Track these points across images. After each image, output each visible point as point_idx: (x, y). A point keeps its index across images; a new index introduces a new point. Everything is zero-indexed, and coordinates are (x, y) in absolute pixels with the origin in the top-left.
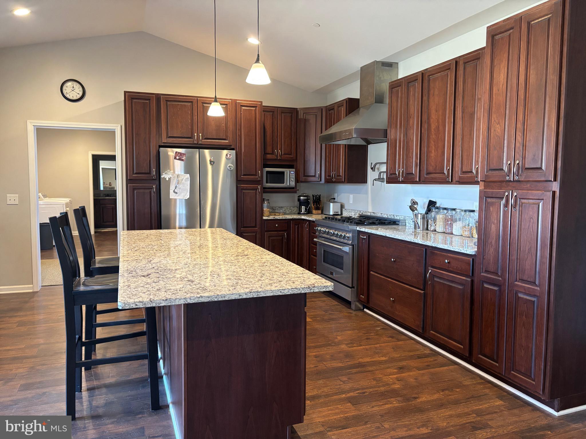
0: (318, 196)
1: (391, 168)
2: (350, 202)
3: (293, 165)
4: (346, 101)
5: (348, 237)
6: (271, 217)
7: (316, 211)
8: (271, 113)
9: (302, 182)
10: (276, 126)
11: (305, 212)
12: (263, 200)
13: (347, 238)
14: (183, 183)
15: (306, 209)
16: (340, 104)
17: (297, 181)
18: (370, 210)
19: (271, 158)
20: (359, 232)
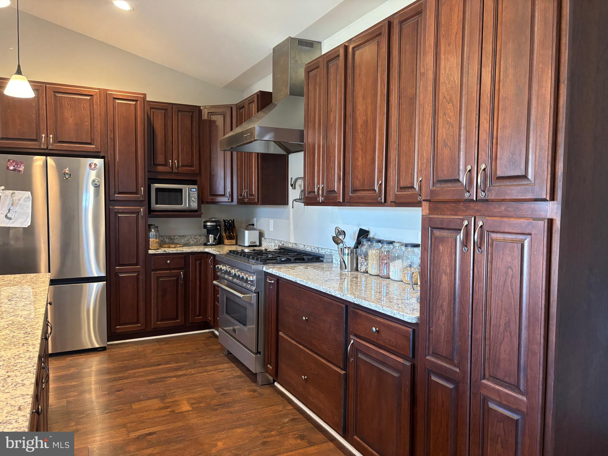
0: (231, 221)
1: (309, 183)
2: (270, 230)
3: (196, 181)
4: (258, 95)
5: (252, 281)
6: (160, 251)
7: (229, 241)
8: (163, 111)
9: (208, 203)
10: (171, 128)
11: (214, 242)
12: (149, 227)
13: (249, 282)
14: (21, 205)
15: (215, 239)
16: (250, 101)
17: (201, 200)
18: (292, 241)
19: (164, 170)
20: (267, 274)
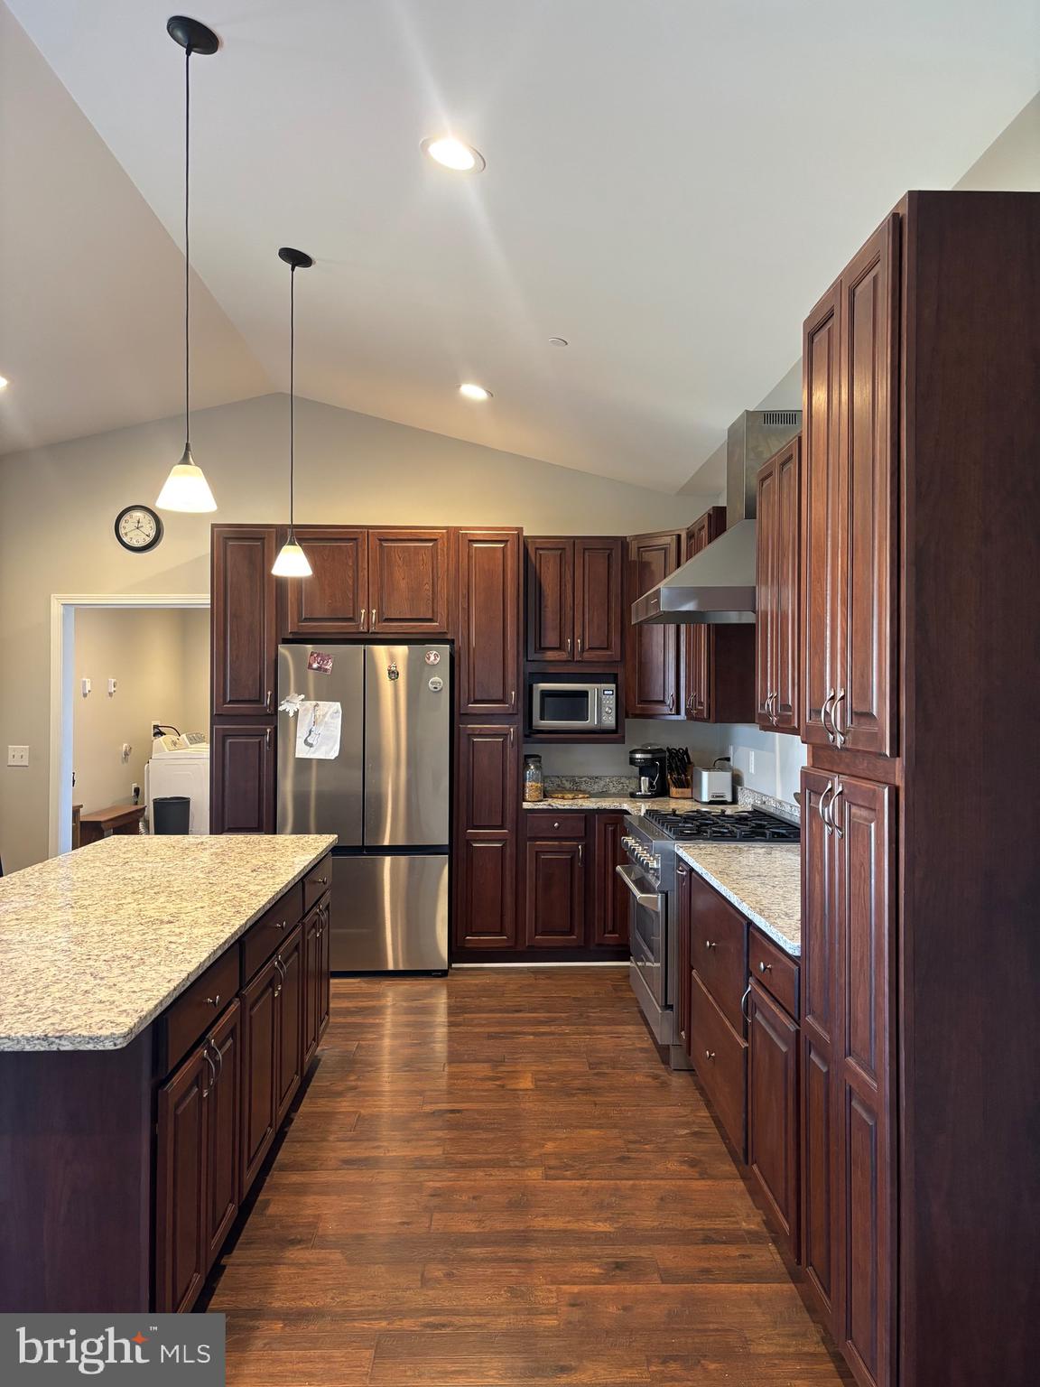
0: (681, 751)
1: (762, 688)
2: (751, 771)
3: (614, 675)
4: (710, 515)
5: (656, 870)
6: (541, 805)
7: (680, 790)
8: (559, 552)
9: (636, 716)
10: (571, 582)
11: (650, 791)
12: (526, 761)
14: (326, 723)
15: (651, 784)
16: (701, 523)
17: (622, 711)
18: (779, 795)
19: (557, 658)
20: (676, 859)
